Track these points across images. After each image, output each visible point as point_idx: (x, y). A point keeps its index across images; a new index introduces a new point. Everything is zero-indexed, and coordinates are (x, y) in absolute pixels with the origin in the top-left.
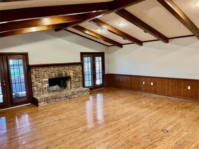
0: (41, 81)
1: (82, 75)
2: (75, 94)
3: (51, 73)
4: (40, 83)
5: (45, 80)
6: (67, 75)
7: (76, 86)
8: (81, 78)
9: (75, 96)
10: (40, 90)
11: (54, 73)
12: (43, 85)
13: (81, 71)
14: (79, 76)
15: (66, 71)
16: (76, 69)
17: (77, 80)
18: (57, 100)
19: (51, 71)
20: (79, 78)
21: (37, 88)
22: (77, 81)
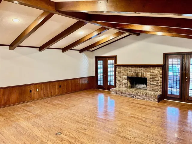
0: (122, 77)
1: (161, 79)
2: (140, 96)
3: (129, 72)
4: (121, 79)
5: (124, 77)
6: (143, 76)
7: (152, 89)
8: (161, 82)
9: (139, 97)
10: (121, 84)
11: (132, 72)
12: (123, 81)
13: (160, 75)
14: (157, 79)
15: (143, 72)
16: (154, 71)
17: (155, 83)
18: (123, 95)
19: (129, 70)
20: (158, 82)
21: (119, 82)
22: (155, 85)
